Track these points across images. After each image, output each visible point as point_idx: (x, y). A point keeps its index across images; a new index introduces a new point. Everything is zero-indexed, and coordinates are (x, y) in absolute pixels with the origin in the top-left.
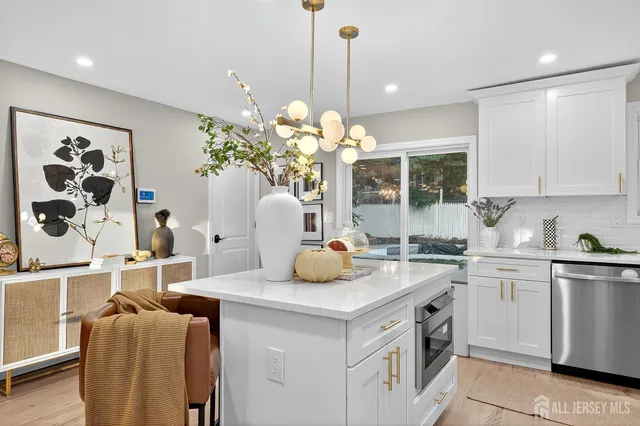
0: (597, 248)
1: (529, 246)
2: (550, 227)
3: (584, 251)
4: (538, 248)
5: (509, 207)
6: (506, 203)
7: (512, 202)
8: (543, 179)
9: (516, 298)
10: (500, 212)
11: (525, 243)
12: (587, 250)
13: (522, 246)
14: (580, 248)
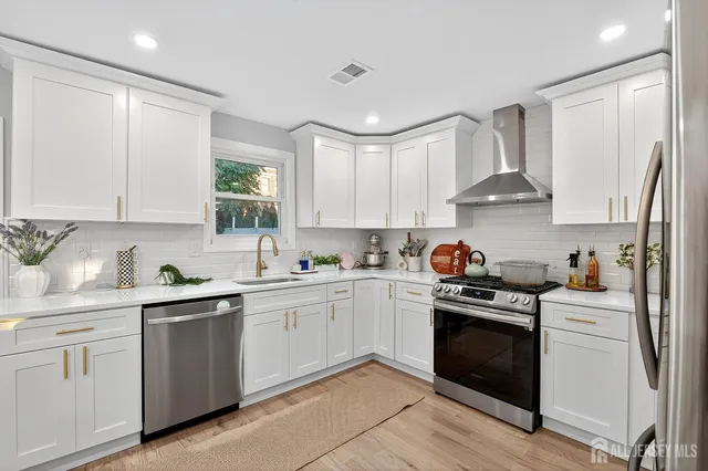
0: (179, 280)
1: (99, 287)
2: (126, 261)
3: (166, 284)
4: (110, 287)
5: (66, 235)
6: (62, 229)
7: (71, 227)
8: (123, 201)
9: (90, 371)
10: (49, 243)
11: (91, 281)
12: (169, 282)
13: (86, 287)
14: (162, 282)
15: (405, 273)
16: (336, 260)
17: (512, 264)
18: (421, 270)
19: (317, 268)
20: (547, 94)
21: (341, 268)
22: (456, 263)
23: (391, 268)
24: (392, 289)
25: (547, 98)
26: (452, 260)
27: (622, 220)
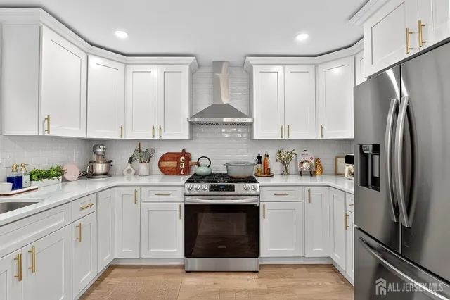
15: (133, 178)
16: (59, 173)
17: (238, 164)
18: (150, 174)
19: (35, 184)
20: (252, 60)
21: (65, 180)
22: (182, 166)
23: (115, 175)
24: (138, 194)
25: (251, 62)
26: (179, 163)
27: (286, 138)
